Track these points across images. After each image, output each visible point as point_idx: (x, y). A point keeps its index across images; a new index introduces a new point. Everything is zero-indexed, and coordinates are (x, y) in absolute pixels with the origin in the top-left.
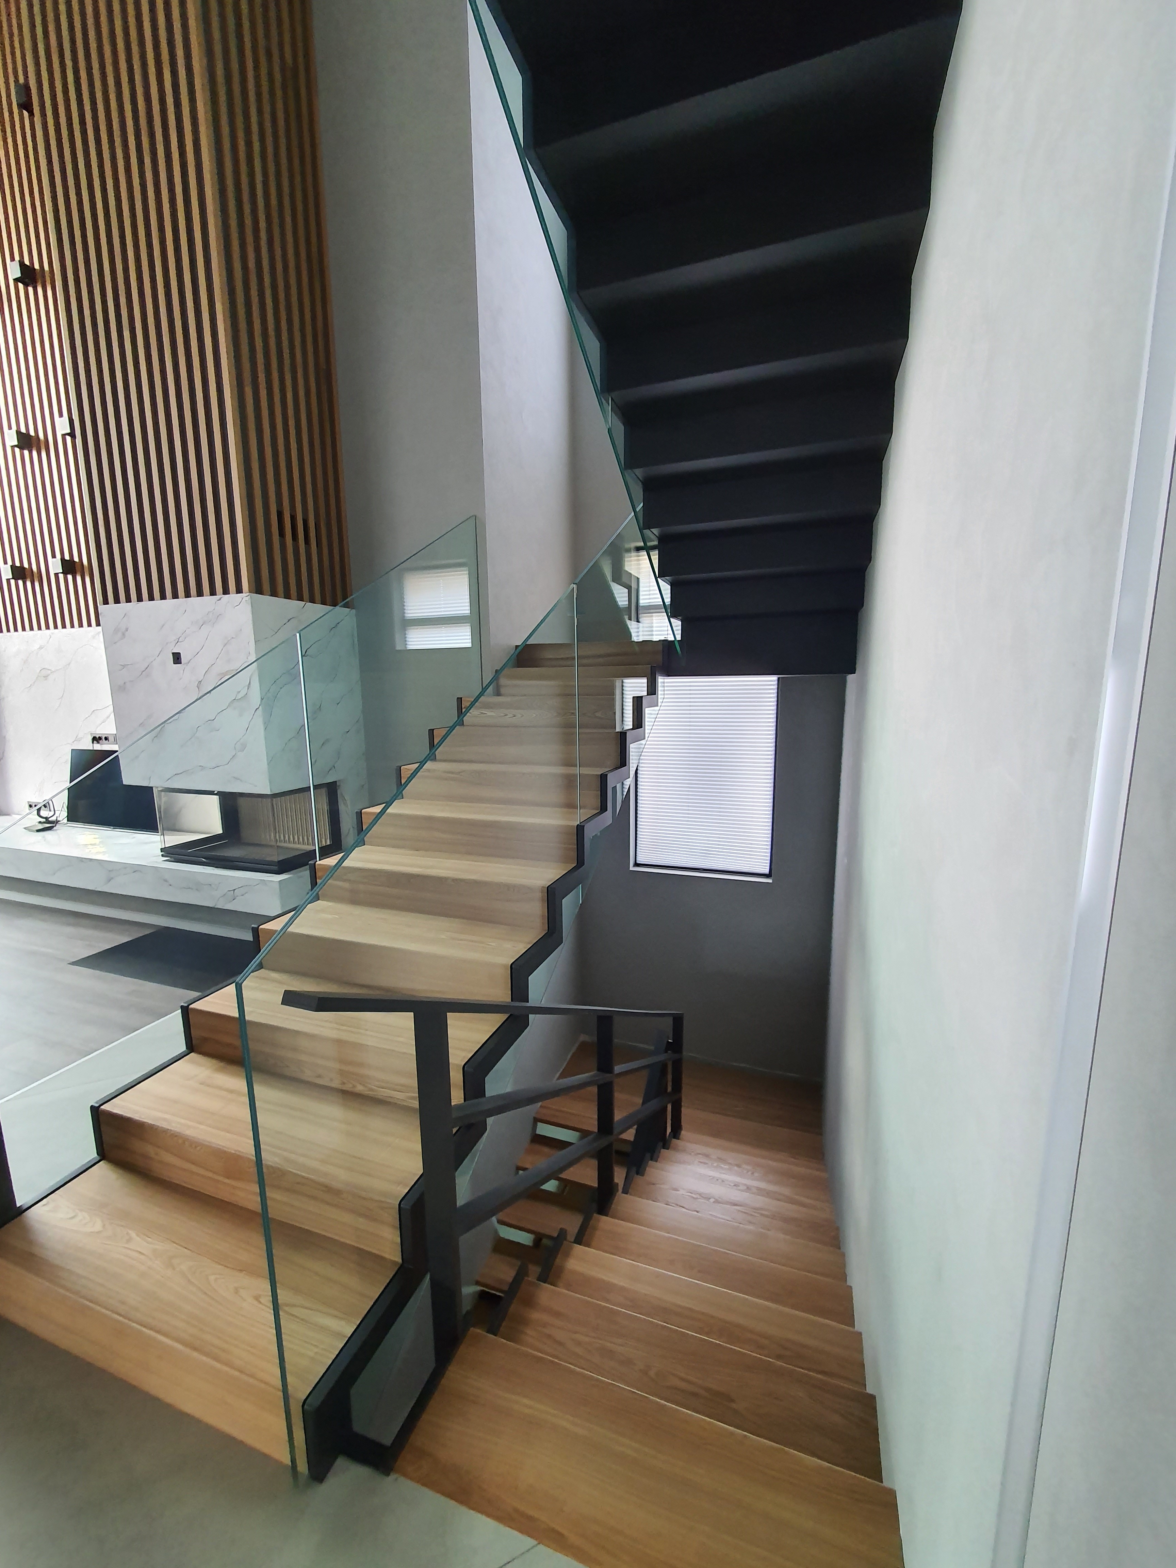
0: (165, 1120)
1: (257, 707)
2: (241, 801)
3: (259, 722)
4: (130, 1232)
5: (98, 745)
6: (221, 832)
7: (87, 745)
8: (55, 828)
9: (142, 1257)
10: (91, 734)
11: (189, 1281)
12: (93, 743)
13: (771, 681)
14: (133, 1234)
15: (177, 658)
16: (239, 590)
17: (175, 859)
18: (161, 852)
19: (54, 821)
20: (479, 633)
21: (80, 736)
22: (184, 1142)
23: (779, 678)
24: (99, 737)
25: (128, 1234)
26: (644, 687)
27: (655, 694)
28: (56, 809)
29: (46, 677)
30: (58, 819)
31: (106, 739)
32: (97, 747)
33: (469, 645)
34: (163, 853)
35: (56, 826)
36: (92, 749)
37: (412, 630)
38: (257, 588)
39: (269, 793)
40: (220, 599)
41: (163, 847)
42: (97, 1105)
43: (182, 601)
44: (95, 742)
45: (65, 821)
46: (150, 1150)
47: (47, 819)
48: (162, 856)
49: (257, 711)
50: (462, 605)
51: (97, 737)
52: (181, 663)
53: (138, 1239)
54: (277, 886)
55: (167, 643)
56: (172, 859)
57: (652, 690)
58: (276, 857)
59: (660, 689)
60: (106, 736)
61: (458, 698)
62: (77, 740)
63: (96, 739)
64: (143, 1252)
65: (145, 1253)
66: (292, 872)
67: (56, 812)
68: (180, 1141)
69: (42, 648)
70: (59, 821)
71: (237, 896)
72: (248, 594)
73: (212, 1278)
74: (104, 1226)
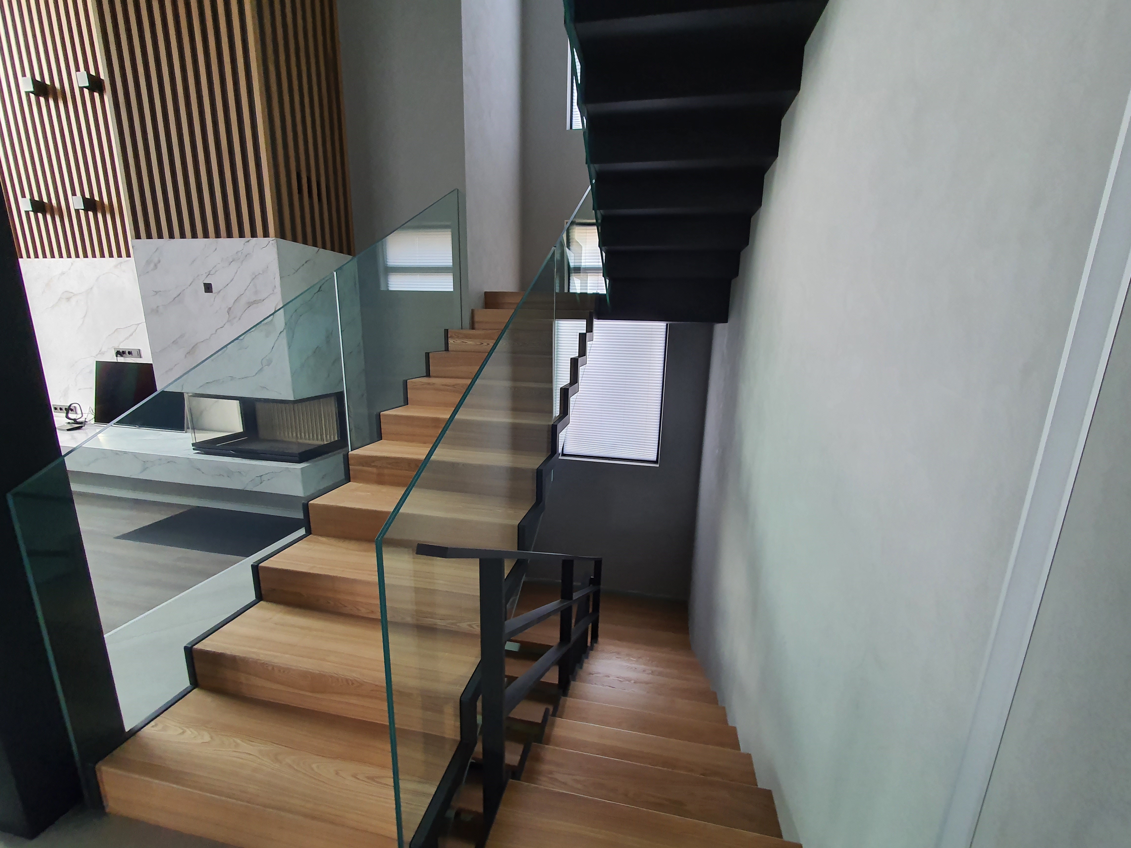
0: (253, 653)
1: (282, 330)
2: (259, 406)
3: (284, 341)
4: (235, 739)
5: (122, 358)
6: (242, 431)
7: (111, 357)
8: (83, 428)
9: (251, 757)
10: (114, 349)
11: (297, 770)
12: (117, 356)
13: (662, 326)
14: (239, 741)
15: (208, 288)
16: (266, 235)
17: (204, 452)
18: (193, 446)
19: (83, 422)
20: (460, 280)
21: (103, 350)
22: (273, 669)
23: (667, 325)
24: (123, 352)
25: (234, 741)
26: (584, 327)
27: (592, 332)
28: (83, 412)
29: (68, 299)
30: (87, 420)
31: (130, 353)
32: (121, 360)
33: (452, 290)
34: (194, 447)
35: (84, 426)
36: (116, 361)
37: (392, 276)
38: (282, 234)
39: (291, 398)
40: (248, 241)
41: (195, 442)
42: (190, 646)
43: (212, 241)
44: (118, 355)
45: (93, 422)
46: (243, 678)
47: (75, 421)
48: (194, 449)
49: (282, 333)
50: (446, 259)
51: (121, 351)
52: (212, 292)
53: (243, 744)
54: (299, 472)
55: (198, 276)
56: (203, 452)
57: (590, 328)
58: (296, 450)
59: (595, 328)
60: (130, 351)
61: (445, 330)
62: (101, 353)
63: (119, 353)
64: (251, 753)
65: (253, 754)
66: (310, 461)
67: (83, 414)
68: (270, 668)
69: (64, 274)
70: (87, 422)
71: (264, 481)
72: (274, 238)
73: (314, 766)
74: (211, 737)
